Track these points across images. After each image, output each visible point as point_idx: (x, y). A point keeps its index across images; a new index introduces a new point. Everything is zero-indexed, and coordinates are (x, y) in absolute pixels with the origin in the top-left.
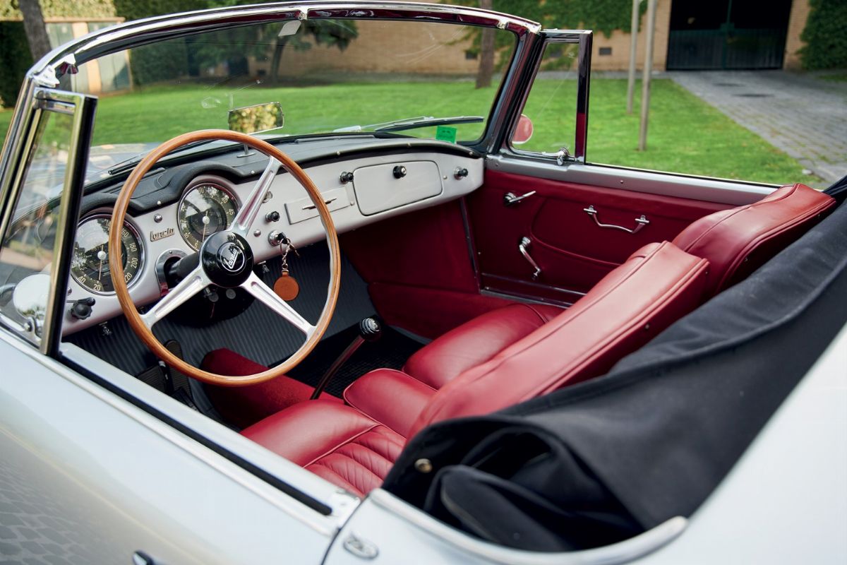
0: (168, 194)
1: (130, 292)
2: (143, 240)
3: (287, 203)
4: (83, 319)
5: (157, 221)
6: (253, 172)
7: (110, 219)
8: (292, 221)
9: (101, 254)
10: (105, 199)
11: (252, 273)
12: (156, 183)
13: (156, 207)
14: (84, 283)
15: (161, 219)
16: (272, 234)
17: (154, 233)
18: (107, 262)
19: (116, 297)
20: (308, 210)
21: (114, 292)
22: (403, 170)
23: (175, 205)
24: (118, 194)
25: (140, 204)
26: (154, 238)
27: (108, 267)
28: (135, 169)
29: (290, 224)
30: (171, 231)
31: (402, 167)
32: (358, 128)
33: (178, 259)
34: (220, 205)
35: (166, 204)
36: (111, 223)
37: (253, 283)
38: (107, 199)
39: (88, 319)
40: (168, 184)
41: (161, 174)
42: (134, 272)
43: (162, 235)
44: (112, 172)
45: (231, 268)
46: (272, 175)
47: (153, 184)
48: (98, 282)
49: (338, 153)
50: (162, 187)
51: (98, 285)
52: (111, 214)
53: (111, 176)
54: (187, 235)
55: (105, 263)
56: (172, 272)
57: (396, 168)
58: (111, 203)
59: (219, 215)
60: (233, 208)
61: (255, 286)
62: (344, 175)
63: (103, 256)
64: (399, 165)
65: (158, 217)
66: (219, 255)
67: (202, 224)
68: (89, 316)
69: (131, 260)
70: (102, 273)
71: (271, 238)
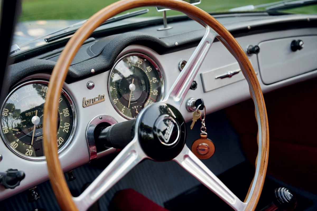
0: (101, 62)
1: (61, 157)
2: (76, 106)
3: (203, 73)
4: (11, 188)
5: (90, 88)
6: (177, 44)
7: (47, 85)
8: (207, 89)
9: (35, 119)
10: (41, 66)
11: (185, 146)
12: (88, 50)
13: (89, 75)
14: (16, 149)
15: (93, 86)
16: (189, 101)
17: (87, 99)
18: (40, 126)
19: (45, 163)
20: (220, 79)
21: (43, 158)
22: (301, 43)
23: (106, 73)
24: (56, 61)
25: (75, 71)
26: (86, 104)
27: (42, 132)
28: (73, 36)
29: (204, 92)
30: (101, 98)
31: (300, 41)
32: (251, 8)
33: (109, 125)
34: (145, 74)
35: (99, 72)
36: (48, 90)
37: (186, 156)
38: (44, 65)
39: (17, 188)
40: (101, 53)
41: (93, 43)
42: (66, 137)
43: (93, 101)
44: (48, 40)
45: (167, 141)
46: (208, 45)
47: (86, 53)
48: (30, 147)
49: (249, 27)
50: (95, 55)
51: (30, 150)
52: (48, 80)
53: (47, 43)
54: (116, 100)
55: (39, 128)
56: (101, 137)
57: (294, 42)
58: (49, 70)
59: (143, 82)
60: (156, 77)
61: (187, 159)
62: (251, 48)
63: (36, 121)
64: (297, 39)
65: (91, 84)
66: (155, 128)
67: (128, 91)
68: (19, 185)
69: (63, 125)
70: (34, 137)
71: (188, 104)
